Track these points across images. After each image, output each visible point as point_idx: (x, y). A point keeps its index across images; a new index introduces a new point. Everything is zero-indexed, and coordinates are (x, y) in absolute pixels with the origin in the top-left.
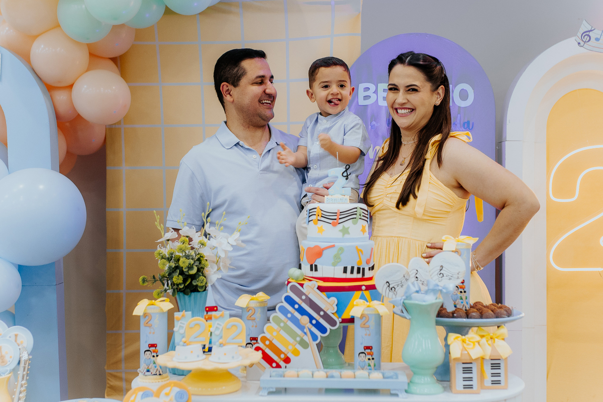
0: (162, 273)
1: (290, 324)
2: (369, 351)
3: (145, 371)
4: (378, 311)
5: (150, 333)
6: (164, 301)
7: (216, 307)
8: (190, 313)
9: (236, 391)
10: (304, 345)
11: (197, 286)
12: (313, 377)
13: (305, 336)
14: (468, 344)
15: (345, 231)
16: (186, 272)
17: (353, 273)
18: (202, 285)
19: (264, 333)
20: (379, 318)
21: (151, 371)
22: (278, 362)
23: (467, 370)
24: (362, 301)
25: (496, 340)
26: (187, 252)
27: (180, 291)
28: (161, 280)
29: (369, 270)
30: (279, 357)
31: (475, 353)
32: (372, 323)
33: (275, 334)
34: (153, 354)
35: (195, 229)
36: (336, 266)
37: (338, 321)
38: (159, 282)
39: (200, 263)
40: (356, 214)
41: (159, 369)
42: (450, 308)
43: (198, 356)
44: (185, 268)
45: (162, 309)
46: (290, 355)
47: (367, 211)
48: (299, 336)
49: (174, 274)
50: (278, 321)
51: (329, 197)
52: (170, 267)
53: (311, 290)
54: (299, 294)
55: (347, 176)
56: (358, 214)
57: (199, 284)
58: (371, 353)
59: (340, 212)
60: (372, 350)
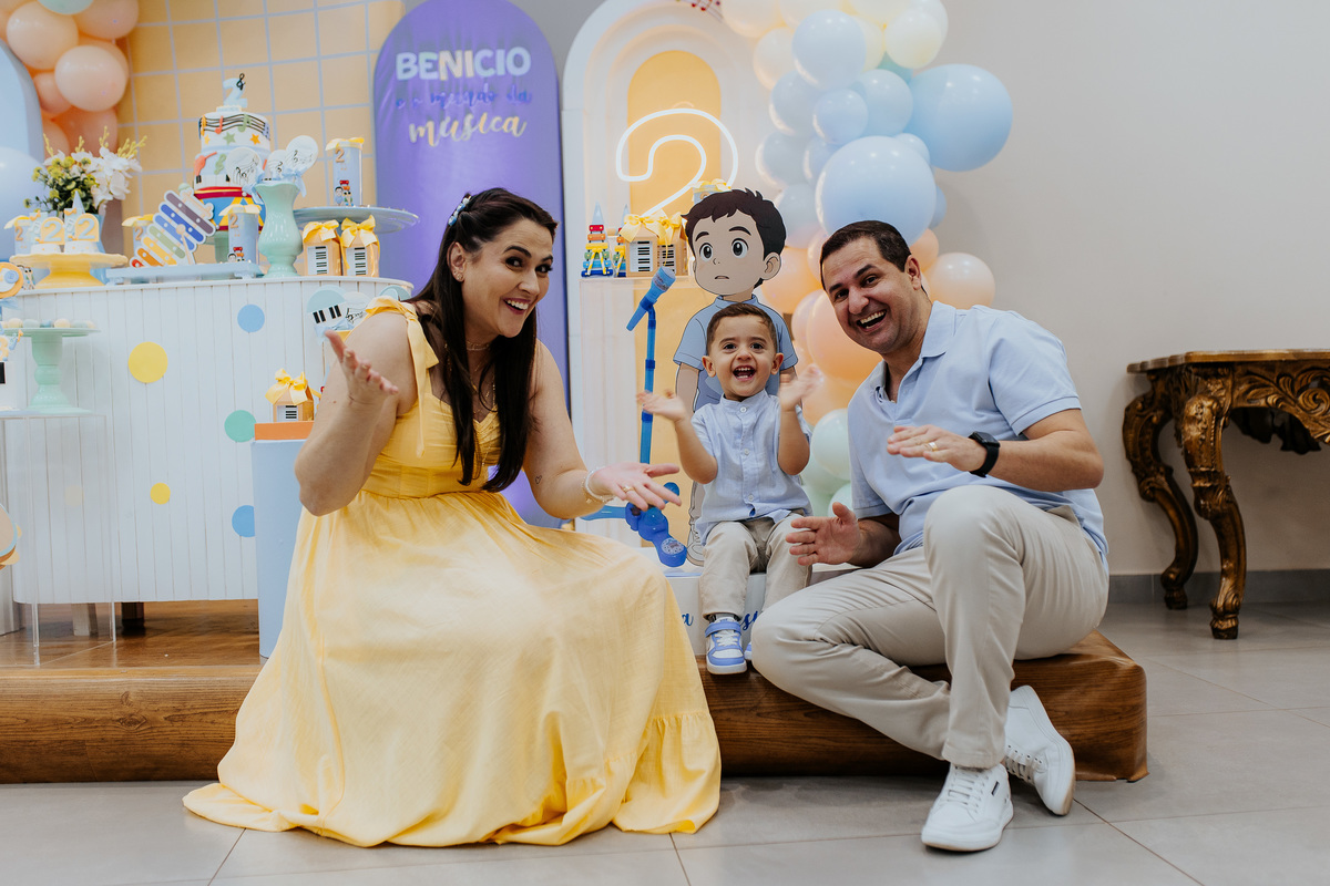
1: (166, 234)
2: (239, 252)
10: (181, 254)
13: (181, 245)
15: (230, 139)
19: (142, 245)
25: (362, 231)
32: (241, 223)
33: (151, 245)
37: (214, 228)
40: (242, 121)
53: (189, 198)
54: (176, 202)
56: (245, 121)
58: (242, 255)
59: (224, 119)
60: (242, 251)
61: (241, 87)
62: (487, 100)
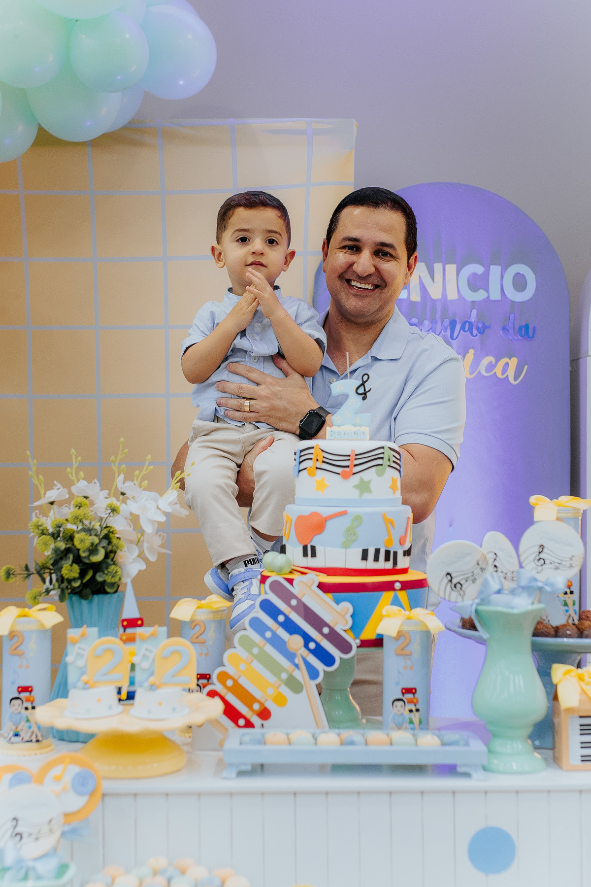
0: (41, 561)
1: (270, 649)
2: (410, 696)
3: (11, 734)
4: (426, 626)
5: (21, 667)
6: (44, 609)
7: (141, 619)
8: (95, 630)
9: (177, 772)
10: (295, 686)
11: (104, 583)
12: (317, 744)
13: (297, 671)
15: (364, 487)
16: (85, 557)
17: (378, 560)
18: (113, 580)
19: (224, 666)
20: (428, 638)
21: (22, 734)
22: (248, 716)
23: (588, 729)
24: (396, 608)
26: (87, 522)
27: (74, 592)
28: (39, 573)
29: (404, 555)
30: (250, 707)
32: (416, 647)
33: (242, 667)
34: (25, 705)
35: (98, 484)
36: (348, 548)
37: (355, 643)
38: (35, 577)
39: (110, 543)
40: (382, 458)
41: (36, 730)
43: (110, 708)
44: (84, 552)
45: (42, 625)
46: (269, 705)
47: (399, 454)
48: (286, 671)
49: (63, 562)
50: (247, 644)
51: (334, 428)
52: (56, 550)
53: (306, 589)
54: (287, 596)
55: (365, 394)
56: (386, 458)
57: (109, 579)
58: (415, 701)
59: (356, 455)
60: (416, 695)
61: (364, 396)
62: (475, 332)
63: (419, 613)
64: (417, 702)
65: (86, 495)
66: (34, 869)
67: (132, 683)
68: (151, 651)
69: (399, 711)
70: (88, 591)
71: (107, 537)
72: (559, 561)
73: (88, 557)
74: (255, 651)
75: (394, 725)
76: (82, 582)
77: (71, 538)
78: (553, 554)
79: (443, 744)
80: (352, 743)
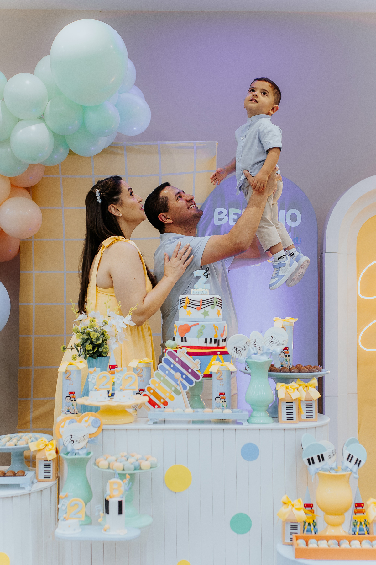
0: (77, 343)
1: (167, 378)
3: (66, 411)
4: (229, 369)
5: (70, 384)
6: (79, 362)
8: (99, 369)
9: (131, 423)
10: (177, 392)
11: (102, 352)
12: (184, 412)
13: (178, 386)
14: (290, 390)
15: (206, 314)
16: (95, 342)
17: (211, 343)
18: (106, 351)
19: (150, 384)
20: (229, 373)
21: (70, 411)
22: (159, 404)
23: (290, 407)
24: (218, 362)
25: (310, 387)
26: (95, 328)
27: (90, 356)
28: (76, 348)
29: (223, 341)
30: (160, 401)
31: (295, 395)
32: (224, 377)
33: (157, 385)
34: (72, 399)
36: (199, 338)
37: (201, 376)
38: (75, 350)
39: (104, 336)
40: (214, 302)
41: (76, 409)
42: (278, 366)
43: (105, 398)
44: (94, 339)
45: (78, 368)
46: (167, 400)
47: (221, 300)
48: (174, 386)
49: (86, 343)
50: (159, 376)
52: (83, 339)
53: (182, 354)
54: (174, 357)
55: (207, 275)
57: (104, 350)
58: (224, 398)
59: (203, 301)
60: (225, 396)
63: (227, 364)
64: (225, 398)
65: (94, 317)
66: (78, 453)
67: (113, 390)
68: (121, 377)
69: (218, 402)
70: (96, 355)
71: (103, 334)
72: (279, 342)
73: (96, 342)
74: (162, 379)
75: (216, 407)
76: (93, 352)
77: (89, 334)
78: (276, 339)
79: (232, 412)
80: (198, 412)
